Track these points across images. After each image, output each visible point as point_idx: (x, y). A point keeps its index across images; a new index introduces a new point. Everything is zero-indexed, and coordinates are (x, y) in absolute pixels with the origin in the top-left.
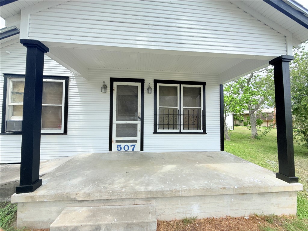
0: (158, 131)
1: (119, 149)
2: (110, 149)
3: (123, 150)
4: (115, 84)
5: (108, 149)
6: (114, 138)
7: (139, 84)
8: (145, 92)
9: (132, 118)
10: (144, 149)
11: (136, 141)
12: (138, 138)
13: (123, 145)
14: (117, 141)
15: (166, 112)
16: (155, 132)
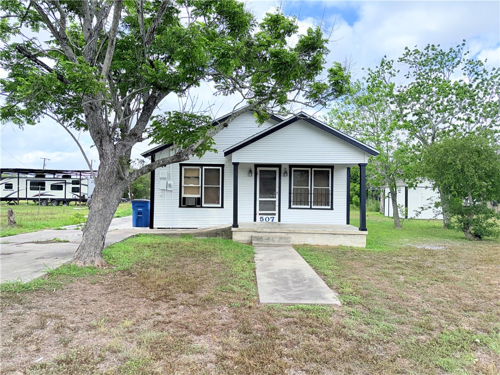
0: (292, 206)
1: (262, 220)
2: (255, 220)
3: (264, 221)
4: (259, 169)
5: (253, 220)
6: (258, 212)
7: (277, 169)
8: (282, 175)
9: (271, 196)
10: (281, 221)
11: (275, 214)
12: (277, 212)
13: (264, 217)
14: (260, 214)
15: (299, 192)
16: (290, 207)
